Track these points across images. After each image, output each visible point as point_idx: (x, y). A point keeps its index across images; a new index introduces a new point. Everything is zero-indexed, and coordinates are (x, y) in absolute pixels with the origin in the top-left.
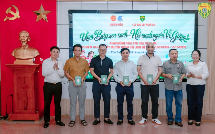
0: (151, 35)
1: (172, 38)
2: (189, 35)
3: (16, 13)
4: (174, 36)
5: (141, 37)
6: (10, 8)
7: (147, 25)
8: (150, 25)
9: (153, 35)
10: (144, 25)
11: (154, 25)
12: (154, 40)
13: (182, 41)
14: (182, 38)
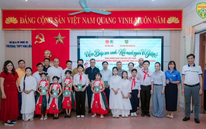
0: (132, 53)
1: (147, 55)
2: (157, 53)
3: (42, 38)
4: (148, 53)
5: (126, 54)
6: (39, 35)
7: (130, 46)
8: (132, 46)
9: (133, 53)
10: (128, 46)
11: (134, 46)
12: (135, 56)
13: (153, 57)
14: (153, 55)
